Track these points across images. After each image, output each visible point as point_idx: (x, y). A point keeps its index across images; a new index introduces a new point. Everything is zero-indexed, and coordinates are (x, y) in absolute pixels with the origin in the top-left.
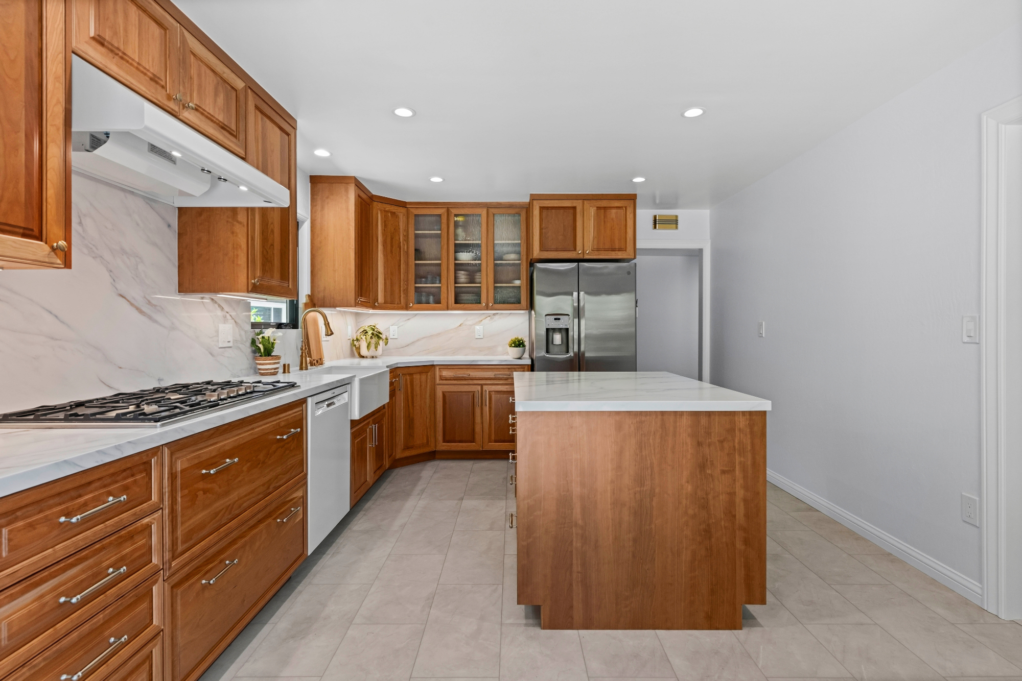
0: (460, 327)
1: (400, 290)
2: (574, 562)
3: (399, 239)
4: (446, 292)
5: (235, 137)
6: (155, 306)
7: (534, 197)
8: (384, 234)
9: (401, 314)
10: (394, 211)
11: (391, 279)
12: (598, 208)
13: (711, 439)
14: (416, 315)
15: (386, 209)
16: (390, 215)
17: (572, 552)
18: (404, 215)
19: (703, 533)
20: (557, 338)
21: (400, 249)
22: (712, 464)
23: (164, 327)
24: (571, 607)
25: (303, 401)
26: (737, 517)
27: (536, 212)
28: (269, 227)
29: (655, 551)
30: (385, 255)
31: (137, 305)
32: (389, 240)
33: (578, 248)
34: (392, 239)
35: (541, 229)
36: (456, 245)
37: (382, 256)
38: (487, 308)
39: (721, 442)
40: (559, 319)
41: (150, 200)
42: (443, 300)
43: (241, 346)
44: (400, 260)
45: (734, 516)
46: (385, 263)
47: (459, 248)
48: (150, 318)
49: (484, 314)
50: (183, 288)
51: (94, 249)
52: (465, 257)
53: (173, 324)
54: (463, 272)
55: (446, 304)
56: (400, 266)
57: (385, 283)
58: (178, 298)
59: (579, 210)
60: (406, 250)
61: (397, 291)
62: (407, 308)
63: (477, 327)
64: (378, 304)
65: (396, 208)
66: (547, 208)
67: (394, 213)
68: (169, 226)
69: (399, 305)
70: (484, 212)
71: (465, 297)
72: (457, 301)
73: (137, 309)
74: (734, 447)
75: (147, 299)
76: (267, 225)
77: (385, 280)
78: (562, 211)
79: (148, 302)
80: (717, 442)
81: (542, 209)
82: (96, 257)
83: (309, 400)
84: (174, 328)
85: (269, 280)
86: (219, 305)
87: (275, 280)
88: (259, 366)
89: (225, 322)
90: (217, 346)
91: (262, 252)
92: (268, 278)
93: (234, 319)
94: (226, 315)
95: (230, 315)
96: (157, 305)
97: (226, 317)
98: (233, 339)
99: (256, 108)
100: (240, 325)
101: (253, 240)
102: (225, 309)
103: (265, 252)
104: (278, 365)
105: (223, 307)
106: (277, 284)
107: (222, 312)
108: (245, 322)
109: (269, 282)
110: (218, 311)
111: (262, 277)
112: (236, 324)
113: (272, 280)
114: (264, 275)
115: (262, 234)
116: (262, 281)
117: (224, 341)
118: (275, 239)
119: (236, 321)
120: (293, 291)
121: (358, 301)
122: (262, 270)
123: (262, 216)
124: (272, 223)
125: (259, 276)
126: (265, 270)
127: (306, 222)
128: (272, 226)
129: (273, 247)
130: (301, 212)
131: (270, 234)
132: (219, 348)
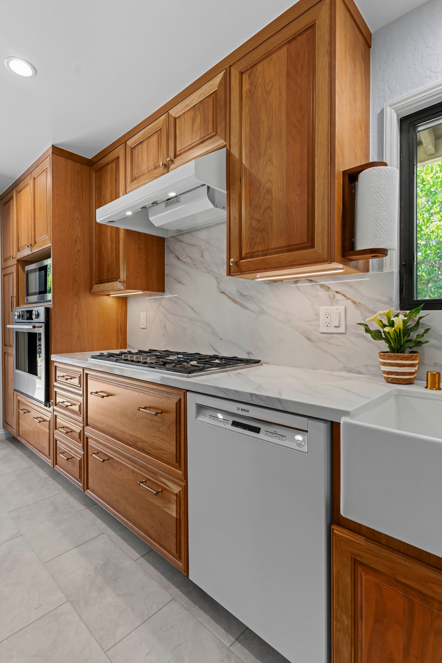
5: (216, 135)
6: (246, 296)
23: (253, 312)
28: (262, 189)
31: (232, 297)
48: (241, 305)
51: (208, 267)
53: (261, 309)
73: (232, 300)
75: (239, 292)
79: (240, 294)
82: (209, 272)
84: (262, 312)
85: (264, 252)
86: (322, 286)
87: (275, 249)
88: (381, 366)
89: (332, 304)
90: (317, 331)
91: (250, 225)
92: (262, 251)
93: (350, 299)
94: (335, 295)
95: (344, 295)
96: (247, 296)
97: (334, 297)
98: (347, 324)
99: (242, 73)
100: (364, 306)
101: (235, 219)
102: (332, 289)
103: (254, 223)
104: (413, 370)
105: (329, 286)
106: (282, 252)
107: (328, 293)
108: (379, 301)
109: (265, 255)
110: (322, 293)
111: (250, 253)
112: (354, 305)
113: (269, 252)
114: (254, 251)
115: (250, 204)
116: (251, 257)
117: (327, 326)
118: (274, 197)
119: (354, 300)
120: (320, 252)
122: (251, 245)
123: (250, 185)
124: (269, 181)
125: (247, 254)
126: (255, 243)
128: (268, 185)
129: (270, 210)
131: (264, 197)
132: (322, 333)
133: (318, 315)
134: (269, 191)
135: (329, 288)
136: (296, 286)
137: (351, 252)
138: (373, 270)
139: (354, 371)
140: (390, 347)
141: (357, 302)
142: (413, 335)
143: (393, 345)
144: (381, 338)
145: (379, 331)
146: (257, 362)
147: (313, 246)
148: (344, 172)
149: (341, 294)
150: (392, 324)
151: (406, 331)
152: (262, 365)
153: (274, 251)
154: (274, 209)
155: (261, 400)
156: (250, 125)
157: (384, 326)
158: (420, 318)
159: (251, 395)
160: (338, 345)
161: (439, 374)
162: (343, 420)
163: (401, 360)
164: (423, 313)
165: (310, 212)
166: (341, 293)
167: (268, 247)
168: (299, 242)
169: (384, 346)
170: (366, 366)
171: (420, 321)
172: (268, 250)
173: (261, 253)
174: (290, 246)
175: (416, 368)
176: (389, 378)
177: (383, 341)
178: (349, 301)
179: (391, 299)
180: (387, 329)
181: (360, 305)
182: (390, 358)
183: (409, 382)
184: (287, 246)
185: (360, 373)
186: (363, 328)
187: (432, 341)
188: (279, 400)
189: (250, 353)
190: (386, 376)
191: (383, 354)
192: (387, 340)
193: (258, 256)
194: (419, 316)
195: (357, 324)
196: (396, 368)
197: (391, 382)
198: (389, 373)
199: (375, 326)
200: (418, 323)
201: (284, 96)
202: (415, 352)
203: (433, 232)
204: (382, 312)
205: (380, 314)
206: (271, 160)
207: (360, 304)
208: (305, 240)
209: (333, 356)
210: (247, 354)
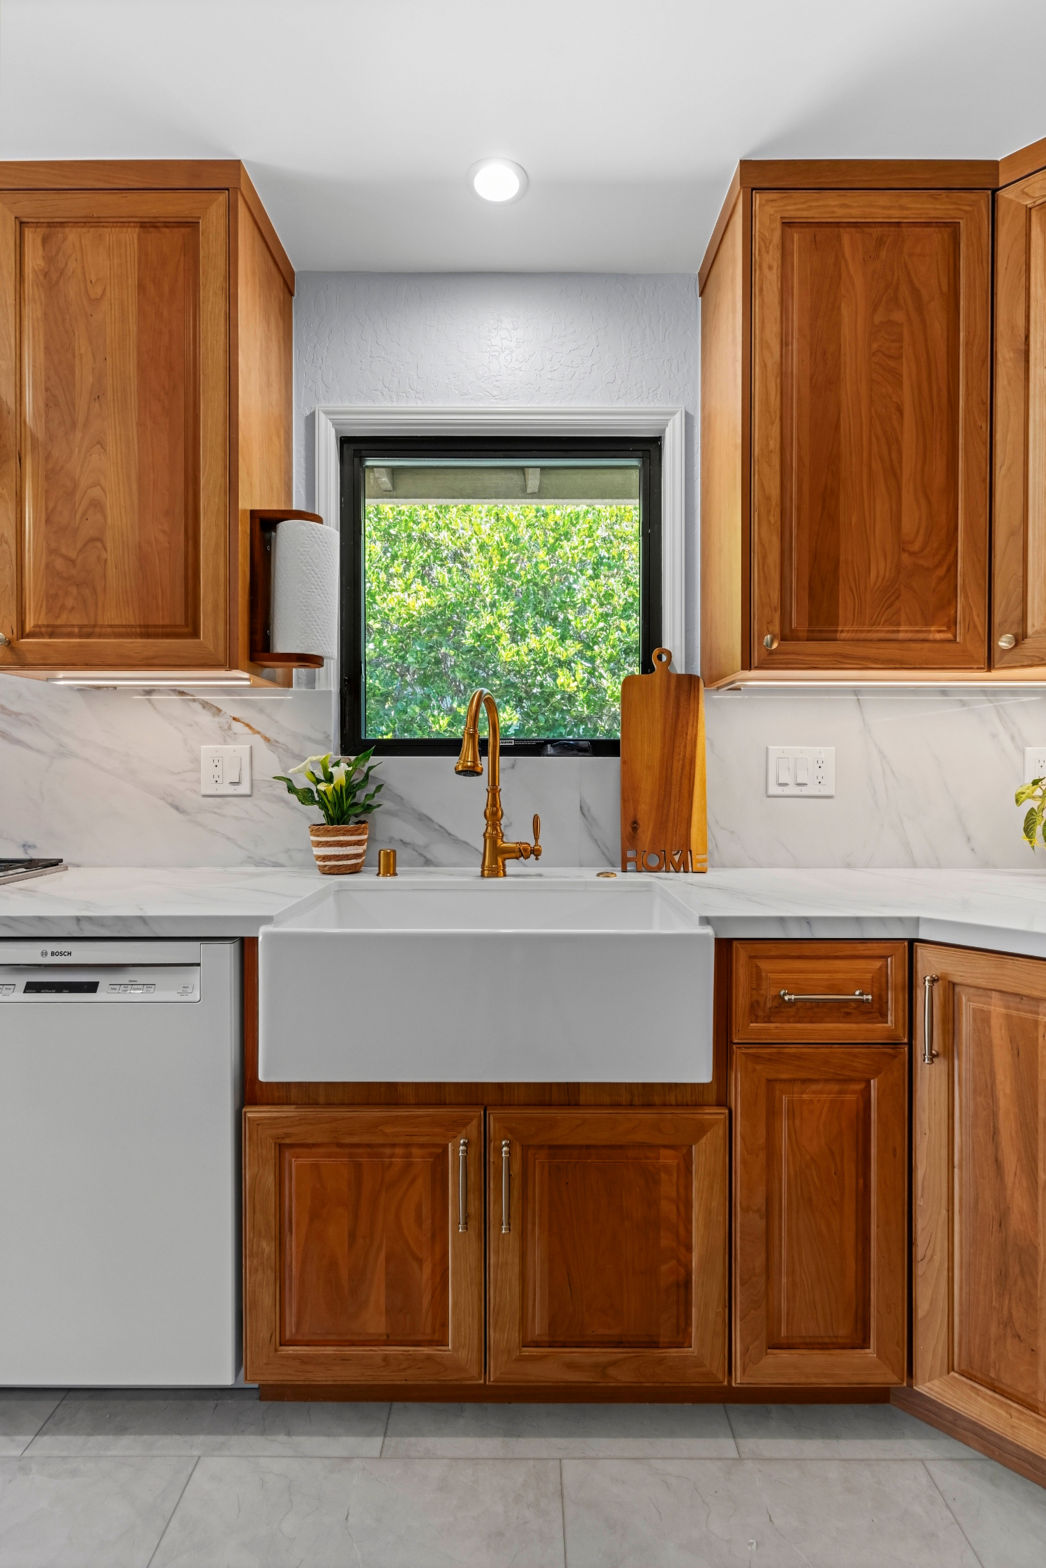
6: (17, 714)
53: (61, 745)
64: (1021, 636)
76: (71, 493)
85: (85, 630)
86: (205, 705)
87: (111, 626)
88: (314, 848)
89: (225, 741)
90: (195, 791)
91: (47, 566)
92: (81, 627)
93: (259, 733)
94: (232, 724)
95: (248, 725)
96: (20, 714)
97: (230, 728)
98: (254, 778)
99: (22, 224)
100: (284, 747)
101: (6, 543)
102: (225, 713)
103: (59, 564)
104: (360, 850)
105: (219, 707)
106: (129, 635)
107: (217, 719)
108: (310, 739)
109: (89, 636)
111: (48, 626)
112: (267, 744)
113: (97, 630)
114: (59, 622)
115: (48, 521)
116: (51, 635)
117: (217, 781)
118: (109, 520)
119: (267, 736)
120: (211, 647)
121: (775, 646)
122: (49, 610)
123: (47, 478)
124: (96, 484)
125: (39, 626)
126: (63, 607)
127: (670, 423)
128: (95, 492)
129: (99, 544)
130: (619, 405)
131: (84, 514)
132: (205, 796)
133: (196, 760)
134: (97, 505)
135: (219, 710)
136: (149, 700)
137: (266, 655)
138: (299, 684)
139: (266, 862)
140: (327, 815)
141: (272, 739)
142: (361, 796)
143: (331, 812)
144: (313, 801)
145: (310, 791)
146: (55, 863)
147: (195, 634)
148: (252, 512)
149: (243, 723)
150: (329, 778)
151: (351, 789)
152: (66, 868)
153: (109, 630)
154: (109, 545)
155: (103, 925)
156: (47, 348)
157: (318, 781)
158: (370, 768)
159: (78, 919)
160: (236, 818)
161: (394, 852)
162: (262, 933)
163: (344, 835)
164: (374, 760)
165: (190, 571)
166: (242, 720)
167: (96, 620)
168: (167, 622)
169: (316, 814)
170: (288, 850)
171: (371, 773)
172: (94, 626)
173: (76, 630)
174: (147, 626)
175: (365, 847)
176: (326, 866)
177: (316, 807)
178: (258, 736)
179: (328, 737)
180: (322, 787)
181: (276, 744)
182: (327, 833)
183: (354, 870)
184: (140, 626)
185: (276, 865)
186: (284, 785)
187: (387, 804)
188: (143, 919)
189: (30, 846)
190: (321, 863)
191: (316, 829)
192: (323, 806)
193: (70, 635)
194: (368, 765)
195: (274, 778)
196: (336, 848)
197: (328, 872)
198: (325, 858)
199: (302, 782)
200: (367, 775)
201: (133, 327)
202: (364, 822)
203: (392, 610)
204: (314, 758)
205: (312, 762)
206: (101, 443)
207: (278, 742)
208: (180, 620)
209: (228, 838)
210: (22, 849)
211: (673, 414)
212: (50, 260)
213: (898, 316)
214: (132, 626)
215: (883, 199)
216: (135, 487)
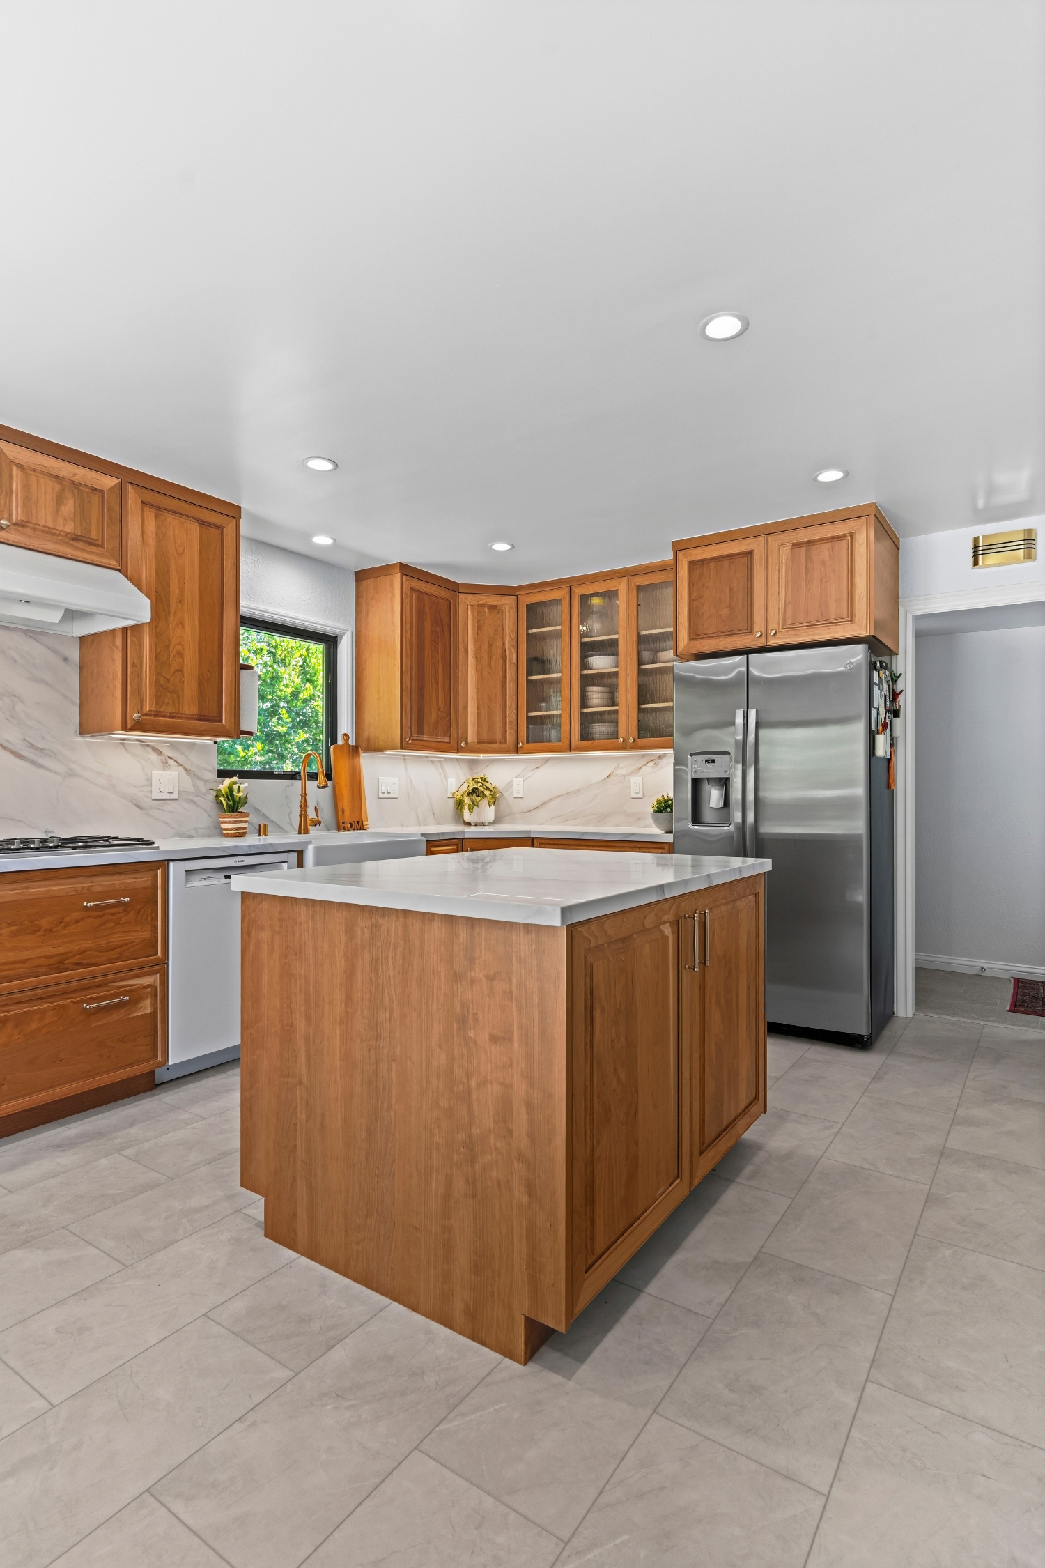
0: (608, 779)
1: (504, 724)
2: (298, 1143)
3: (504, 645)
4: (568, 722)
5: (101, 546)
6: (42, 749)
7: (678, 547)
8: (475, 641)
9: (527, 759)
10: (494, 603)
11: (488, 707)
12: (796, 545)
13: (474, 971)
14: (547, 760)
15: (481, 602)
16: (486, 610)
17: (295, 1125)
18: (511, 608)
19: (462, 1149)
20: (714, 796)
21: (505, 660)
22: (476, 1020)
23: (56, 773)
24: (295, 1215)
25: (164, 864)
26: (516, 1134)
27: (683, 572)
28: (171, 648)
29: (394, 1160)
30: (479, 670)
31: (12, 748)
32: (485, 647)
33: (756, 628)
34: (490, 645)
35: (691, 601)
36: (582, 645)
37: (474, 673)
38: (626, 746)
39: (491, 978)
40: (713, 761)
41: (34, 632)
42: (564, 736)
43: (195, 799)
44: (505, 677)
45: (511, 1132)
46: (478, 682)
47: (588, 649)
48: (33, 762)
49: (643, 756)
50: (86, 728)
52: (600, 663)
53: (70, 769)
54: (595, 688)
55: (567, 742)
56: (504, 686)
57: (479, 714)
58: (79, 739)
59: (757, 557)
60: (514, 661)
61: (498, 725)
62: (516, 750)
63: (633, 779)
64: (467, 743)
65: (498, 598)
66: (702, 562)
67: (495, 607)
68: (66, 659)
69: (503, 746)
70: (622, 586)
71: (598, 729)
72: (585, 735)
73: (13, 752)
74: (511, 992)
75: (28, 742)
76: (168, 646)
77: (478, 708)
78: (726, 563)
79: (29, 745)
80: (484, 979)
81: (693, 565)
83: (171, 864)
84: (71, 774)
85: (172, 715)
86: (154, 749)
87: (185, 714)
88: (222, 825)
89: (165, 770)
90: (148, 797)
91: (156, 681)
92: (171, 713)
93: (181, 765)
94: (168, 760)
95: (176, 761)
96: (44, 749)
97: (167, 762)
98: (180, 790)
99: (145, 504)
100: (194, 773)
101: (136, 666)
102: (166, 755)
103: (162, 681)
104: (246, 825)
105: (161, 750)
106: (192, 719)
107: (160, 757)
108: (206, 769)
109: (173, 717)
110: (154, 756)
111: (155, 711)
112: (185, 771)
113: (178, 715)
114: (161, 710)
115: (156, 658)
116: (155, 716)
117: (160, 792)
118: (185, 663)
119: (186, 767)
120: (228, 728)
121: (410, 742)
122: (157, 703)
123: (156, 636)
124: (179, 644)
125: (151, 711)
126: (163, 702)
127: (346, 635)
128: (179, 647)
129: (180, 673)
130: (329, 623)
131: (174, 657)
132: (153, 800)
133: (149, 780)
134: (180, 654)
135: (161, 752)
141: (188, 769)
147: (220, 721)
149: (173, 759)
153: (184, 716)
154: (185, 674)
160: (170, 812)
161: (265, 826)
167: (179, 711)
168: (209, 714)
170: (195, 829)
173: (168, 714)
174: (203, 716)
178: (181, 767)
179: (211, 771)
182: (224, 817)
184: (198, 715)
185: (191, 836)
186: (215, 793)
191: (221, 815)
193: (164, 716)
196: (234, 824)
198: (228, 829)
206: (182, 624)
207: (191, 771)
208: (214, 713)
209: (166, 823)
211: (347, 631)
212: (158, 527)
213: (438, 629)
214: (193, 715)
215: (434, 588)
216: (197, 648)
